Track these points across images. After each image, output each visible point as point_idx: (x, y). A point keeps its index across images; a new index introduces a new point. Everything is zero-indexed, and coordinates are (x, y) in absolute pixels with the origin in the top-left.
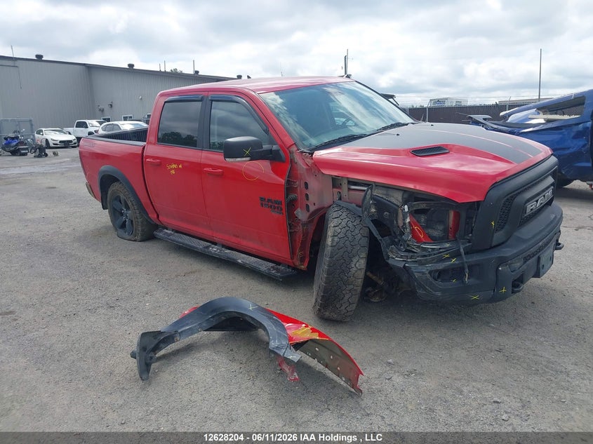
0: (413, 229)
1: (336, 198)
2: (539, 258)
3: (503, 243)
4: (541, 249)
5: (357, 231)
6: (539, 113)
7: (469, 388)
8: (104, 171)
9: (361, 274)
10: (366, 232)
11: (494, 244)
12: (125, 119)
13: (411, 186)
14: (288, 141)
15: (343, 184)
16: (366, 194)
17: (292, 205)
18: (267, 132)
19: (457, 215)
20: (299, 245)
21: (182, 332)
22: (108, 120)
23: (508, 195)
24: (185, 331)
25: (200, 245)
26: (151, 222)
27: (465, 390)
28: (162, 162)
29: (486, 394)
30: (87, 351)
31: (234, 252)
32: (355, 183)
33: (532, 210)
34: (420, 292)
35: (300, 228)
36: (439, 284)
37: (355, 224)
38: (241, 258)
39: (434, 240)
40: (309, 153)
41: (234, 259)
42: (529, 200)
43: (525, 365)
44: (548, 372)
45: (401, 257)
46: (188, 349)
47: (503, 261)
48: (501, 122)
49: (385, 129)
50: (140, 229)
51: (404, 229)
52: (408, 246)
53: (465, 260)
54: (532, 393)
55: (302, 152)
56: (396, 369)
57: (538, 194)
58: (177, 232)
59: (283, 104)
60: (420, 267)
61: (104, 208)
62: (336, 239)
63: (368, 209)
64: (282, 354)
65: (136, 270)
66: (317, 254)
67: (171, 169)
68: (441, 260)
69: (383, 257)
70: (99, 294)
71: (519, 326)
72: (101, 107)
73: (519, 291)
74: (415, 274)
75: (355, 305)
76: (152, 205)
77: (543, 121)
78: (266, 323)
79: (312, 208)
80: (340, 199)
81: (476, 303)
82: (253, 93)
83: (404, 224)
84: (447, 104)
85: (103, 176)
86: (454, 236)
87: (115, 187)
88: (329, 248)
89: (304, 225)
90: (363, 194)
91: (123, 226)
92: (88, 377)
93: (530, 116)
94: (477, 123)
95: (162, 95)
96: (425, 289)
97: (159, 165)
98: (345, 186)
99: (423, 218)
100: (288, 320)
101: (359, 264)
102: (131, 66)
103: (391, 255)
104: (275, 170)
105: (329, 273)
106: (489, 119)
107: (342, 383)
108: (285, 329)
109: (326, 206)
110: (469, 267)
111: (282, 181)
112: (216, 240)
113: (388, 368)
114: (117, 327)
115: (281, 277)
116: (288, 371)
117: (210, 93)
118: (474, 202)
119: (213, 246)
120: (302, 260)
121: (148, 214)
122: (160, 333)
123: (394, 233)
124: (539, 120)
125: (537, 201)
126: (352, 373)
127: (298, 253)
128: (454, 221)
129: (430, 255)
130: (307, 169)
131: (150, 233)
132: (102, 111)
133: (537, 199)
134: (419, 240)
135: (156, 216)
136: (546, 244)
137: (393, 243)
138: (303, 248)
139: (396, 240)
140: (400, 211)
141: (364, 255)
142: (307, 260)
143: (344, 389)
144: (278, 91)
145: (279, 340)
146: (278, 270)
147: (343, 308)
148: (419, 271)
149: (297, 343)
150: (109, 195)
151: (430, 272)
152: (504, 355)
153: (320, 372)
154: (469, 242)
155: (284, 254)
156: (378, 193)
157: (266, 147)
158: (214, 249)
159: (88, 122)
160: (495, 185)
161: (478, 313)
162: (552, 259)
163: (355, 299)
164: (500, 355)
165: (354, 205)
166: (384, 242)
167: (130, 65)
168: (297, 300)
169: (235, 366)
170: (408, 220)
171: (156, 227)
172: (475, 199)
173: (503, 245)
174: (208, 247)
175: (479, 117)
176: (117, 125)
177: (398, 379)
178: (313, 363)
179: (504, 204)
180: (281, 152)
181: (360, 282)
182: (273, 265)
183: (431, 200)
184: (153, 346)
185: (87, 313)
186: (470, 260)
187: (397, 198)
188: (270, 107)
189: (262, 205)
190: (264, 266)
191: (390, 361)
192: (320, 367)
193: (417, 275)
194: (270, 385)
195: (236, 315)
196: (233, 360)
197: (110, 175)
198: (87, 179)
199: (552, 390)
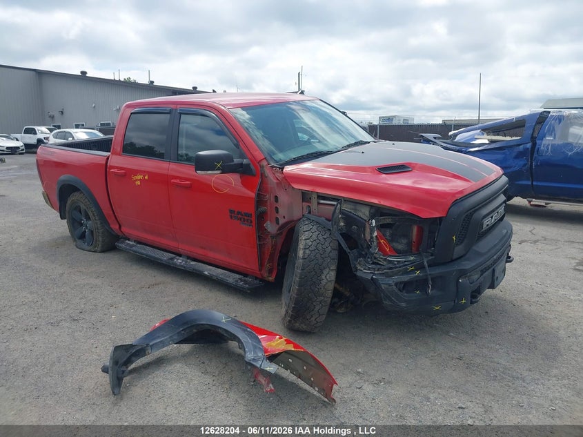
0: (380, 243)
1: (306, 212)
2: (494, 270)
3: (461, 257)
4: (496, 261)
5: (327, 244)
6: (483, 134)
7: (436, 395)
8: (64, 181)
9: (331, 286)
10: (335, 245)
11: (455, 257)
12: (77, 127)
13: (375, 201)
14: (259, 156)
15: (313, 198)
16: (336, 209)
17: (262, 217)
18: (237, 146)
19: (420, 230)
20: (267, 257)
21: (153, 344)
22: (59, 127)
23: (468, 211)
24: (156, 343)
25: (165, 256)
26: (113, 232)
27: (432, 396)
28: (127, 173)
29: (451, 400)
30: (52, 365)
31: (200, 264)
32: (324, 198)
33: (487, 225)
34: (386, 302)
35: (269, 241)
36: (405, 295)
37: (325, 237)
38: (208, 270)
39: (399, 253)
40: (280, 168)
41: (199, 271)
42: (485, 216)
43: (484, 372)
44: (505, 379)
45: (369, 269)
46: (159, 362)
47: (463, 273)
48: (449, 141)
49: (349, 146)
50: (100, 239)
51: (371, 242)
52: (375, 258)
53: (429, 273)
54: (493, 398)
55: (272, 167)
56: (366, 378)
57: (493, 211)
58: (140, 243)
59: (251, 120)
60: (387, 279)
61: (62, 217)
62: (307, 251)
63: (337, 223)
64: (259, 366)
65: (98, 281)
66: (285, 266)
67: (137, 180)
68: (406, 272)
69: (351, 270)
70: (61, 307)
71: (476, 335)
72: (51, 113)
73: (477, 302)
74: (382, 285)
75: (324, 316)
76: (115, 216)
77: (487, 141)
78: (241, 335)
79: (282, 221)
80: (310, 213)
81: (437, 313)
82: (223, 108)
83: (372, 237)
84: (395, 122)
85: (63, 185)
86: (418, 250)
87: (75, 197)
88: (301, 261)
89: (273, 237)
90: (333, 208)
91: (82, 237)
92: (56, 393)
93: (476, 137)
94: (428, 141)
95: (128, 106)
96: (391, 300)
97: (124, 175)
98: (315, 201)
99: (388, 232)
100: (262, 332)
101: (329, 276)
102: (84, 73)
103: (359, 268)
104: (245, 184)
105: (300, 285)
106: (439, 138)
107: (315, 393)
108: (259, 341)
109: (295, 219)
110: (432, 279)
111: (253, 195)
112: (182, 251)
113: (358, 378)
114: (83, 340)
115: (248, 289)
116: (263, 382)
117: (179, 106)
118: (436, 218)
119: (177, 257)
120: (270, 272)
121: (109, 225)
122: (131, 346)
123: (362, 246)
124: (484, 140)
125: (492, 217)
126: (326, 383)
127: (267, 265)
128: (417, 235)
129: (396, 268)
130: (277, 183)
131: (111, 244)
132: (52, 117)
133: (491, 215)
134: (385, 253)
135: (117, 227)
136: (499, 258)
137: (360, 255)
138: (271, 260)
139: (363, 253)
140: (367, 225)
141: (334, 267)
142: (275, 272)
143: (318, 399)
144: (246, 107)
145: (255, 352)
146: (246, 282)
147: (313, 319)
148: (386, 282)
149: (273, 355)
150: (68, 205)
151: (396, 284)
152: (464, 363)
153: (292, 383)
154: (432, 255)
155: (253, 266)
156: (346, 207)
157: (236, 160)
158: (179, 261)
159: (37, 128)
160: (456, 202)
161: (437, 323)
162: (504, 271)
163: (325, 310)
164: (461, 362)
165: (324, 219)
166: (352, 254)
167: (82, 72)
168: (265, 312)
169: (208, 379)
170: (375, 234)
171: (117, 238)
172: (437, 215)
173: (462, 259)
174: (172, 259)
175: (430, 136)
176: (70, 133)
177: (368, 388)
178: (286, 374)
179: (464, 220)
180: (252, 166)
181: (330, 293)
182: (240, 276)
183: (395, 215)
184: (125, 359)
185: (50, 327)
186: (433, 273)
187: (364, 213)
188: (239, 122)
189: (231, 217)
190: (232, 278)
191: (360, 370)
192: (292, 378)
193: (383, 287)
194: (244, 397)
195: (209, 328)
196: (205, 372)
197: (69, 185)
198: (44, 188)
199: (511, 395)
